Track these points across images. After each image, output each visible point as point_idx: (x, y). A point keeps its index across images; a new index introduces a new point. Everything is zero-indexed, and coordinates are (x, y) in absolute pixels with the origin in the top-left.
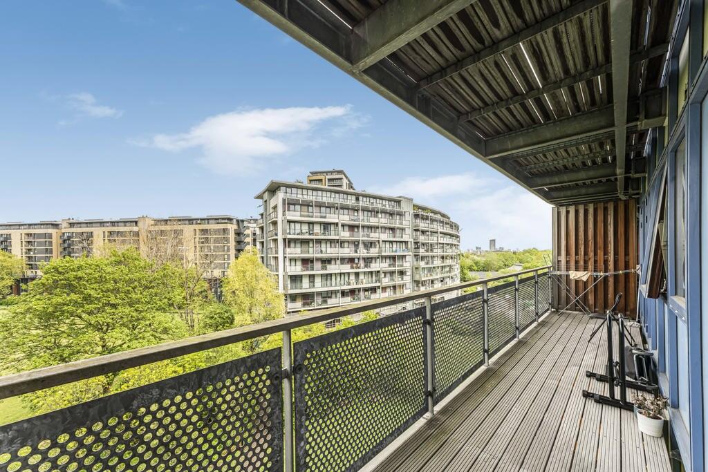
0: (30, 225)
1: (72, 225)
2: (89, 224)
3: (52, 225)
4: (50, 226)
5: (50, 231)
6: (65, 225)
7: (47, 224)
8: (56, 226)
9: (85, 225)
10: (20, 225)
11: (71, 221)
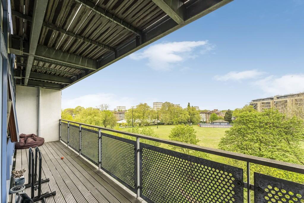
0: (263, 99)
1: (278, 98)
2: (286, 96)
3: (271, 98)
4: (270, 99)
5: (269, 101)
6: (275, 98)
7: (269, 99)
8: (272, 99)
9: (283, 97)
10: (260, 100)
11: (278, 96)
